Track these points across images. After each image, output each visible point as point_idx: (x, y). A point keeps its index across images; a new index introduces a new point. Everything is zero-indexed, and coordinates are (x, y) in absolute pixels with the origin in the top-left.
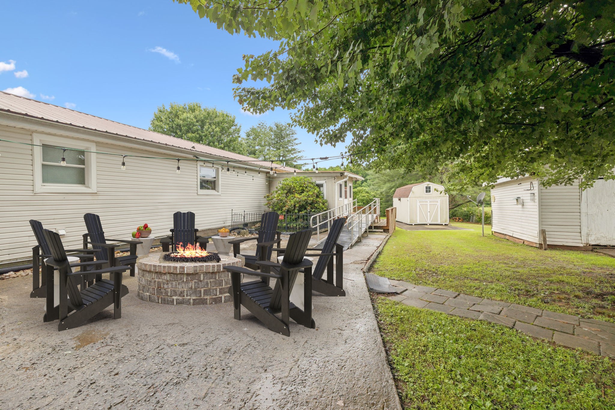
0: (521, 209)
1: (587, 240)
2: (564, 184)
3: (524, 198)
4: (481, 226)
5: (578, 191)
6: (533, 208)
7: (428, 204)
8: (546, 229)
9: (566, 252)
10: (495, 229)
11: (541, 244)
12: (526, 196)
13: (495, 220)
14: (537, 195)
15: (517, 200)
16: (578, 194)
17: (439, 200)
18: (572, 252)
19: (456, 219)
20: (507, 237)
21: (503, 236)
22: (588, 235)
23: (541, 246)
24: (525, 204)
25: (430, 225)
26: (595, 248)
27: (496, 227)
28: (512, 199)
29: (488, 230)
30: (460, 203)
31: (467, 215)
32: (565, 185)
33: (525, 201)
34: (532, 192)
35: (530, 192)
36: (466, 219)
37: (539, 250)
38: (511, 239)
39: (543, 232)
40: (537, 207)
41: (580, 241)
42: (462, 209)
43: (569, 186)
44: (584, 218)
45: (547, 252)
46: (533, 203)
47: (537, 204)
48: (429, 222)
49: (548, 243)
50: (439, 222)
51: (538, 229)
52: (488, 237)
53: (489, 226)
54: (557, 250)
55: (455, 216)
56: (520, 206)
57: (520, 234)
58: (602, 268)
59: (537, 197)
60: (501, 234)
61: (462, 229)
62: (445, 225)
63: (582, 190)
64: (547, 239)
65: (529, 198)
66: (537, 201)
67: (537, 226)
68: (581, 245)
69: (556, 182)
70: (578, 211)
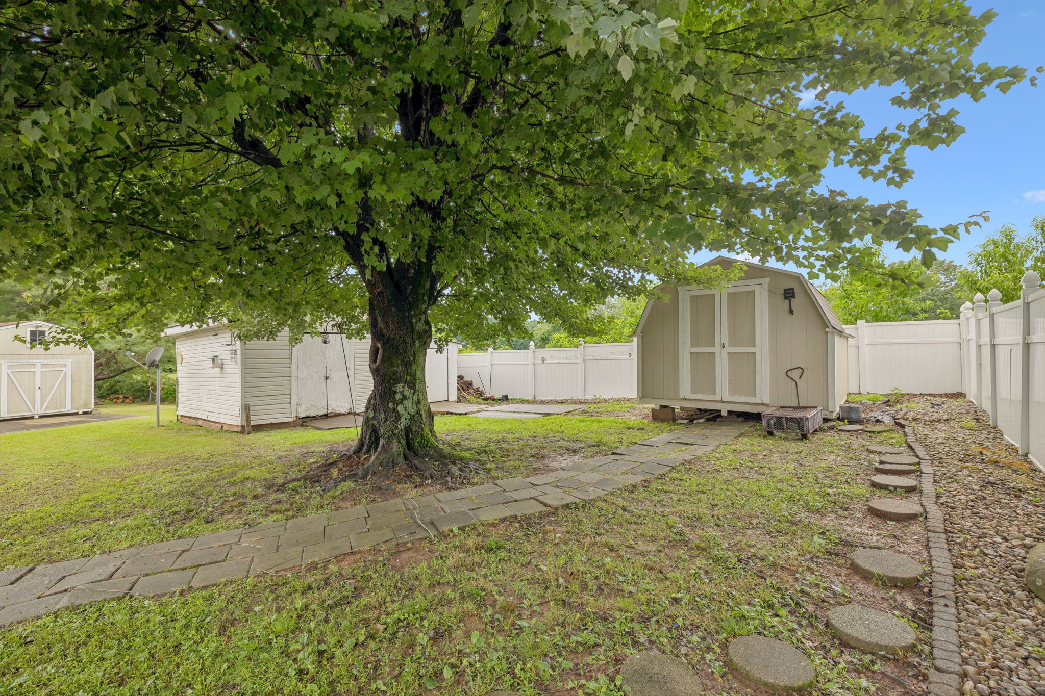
0: (219, 375)
1: (297, 412)
2: (266, 338)
3: (224, 357)
4: (155, 407)
5: (288, 347)
6: (234, 370)
7: (38, 370)
8: (251, 404)
9: (273, 433)
10: (181, 411)
11: (243, 427)
12: (225, 354)
13: (181, 396)
14: (239, 352)
15: (213, 360)
16: (288, 352)
17: (69, 362)
18: (280, 431)
19: (118, 398)
20: (200, 423)
21: (193, 422)
22: (298, 405)
23: (243, 430)
24: (225, 366)
25: (41, 417)
26: (304, 422)
27: (184, 407)
28: (205, 359)
29: (167, 413)
30: (127, 367)
31: (141, 390)
32: (268, 340)
33: (224, 362)
34: (234, 348)
35: (230, 348)
36: (139, 397)
37: (241, 436)
38: (205, 425)
39: (246, 408)
40: (239, 371)
41: (289, 415)
42: (132, 378)
43: (271, 341)
44: (294, 383)
45: (251, 436)
46: (234, 366)
47: (239, 366)
48: (39, 410)
49: (252, 423)
50: (68, 409)
51: (239, 404)
52: (168, 427)
53: (173, 407)
54: (263, 431)
55: (117, 392)
56: (218, 370)
57: (217, 415)
58: (302, 447)
59: (239, 357)
60: (191, 417)
61: (123, 417)
62: (85, 413)
63: (293, 346)
64: (252, 418)
65: (229, 357)
66: (239, 361)
67: (239, 399)
68: (291, 420)
69: (257, 335)
70: (288, 374)
